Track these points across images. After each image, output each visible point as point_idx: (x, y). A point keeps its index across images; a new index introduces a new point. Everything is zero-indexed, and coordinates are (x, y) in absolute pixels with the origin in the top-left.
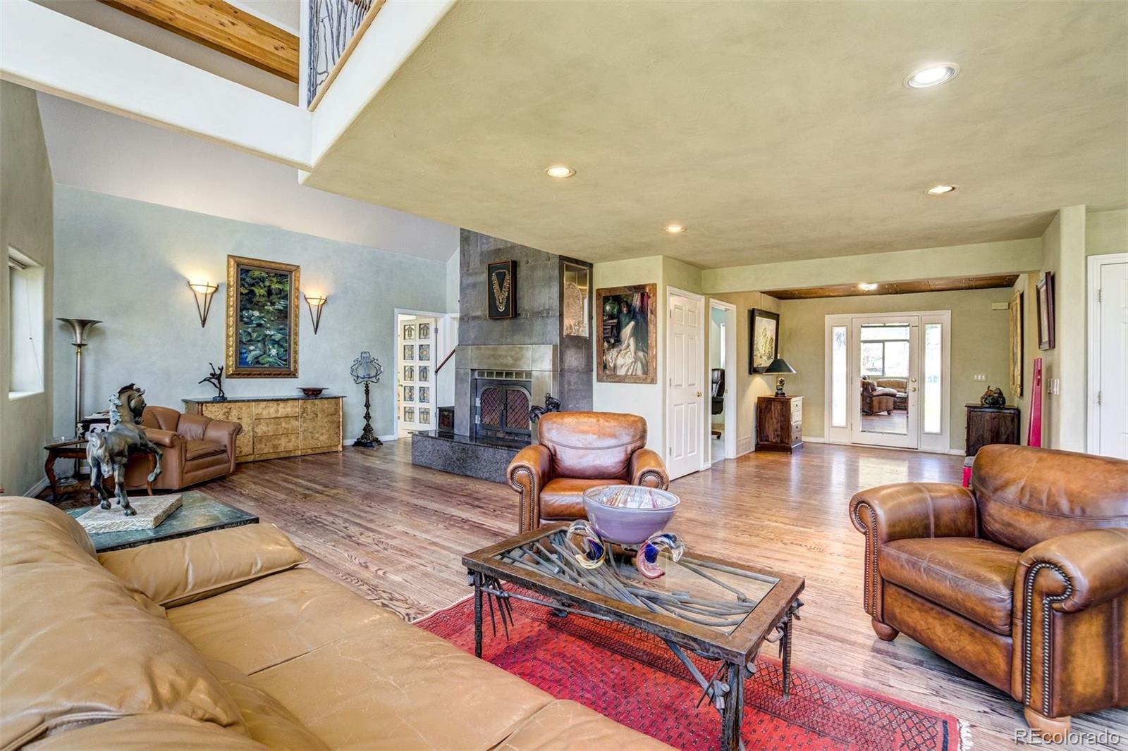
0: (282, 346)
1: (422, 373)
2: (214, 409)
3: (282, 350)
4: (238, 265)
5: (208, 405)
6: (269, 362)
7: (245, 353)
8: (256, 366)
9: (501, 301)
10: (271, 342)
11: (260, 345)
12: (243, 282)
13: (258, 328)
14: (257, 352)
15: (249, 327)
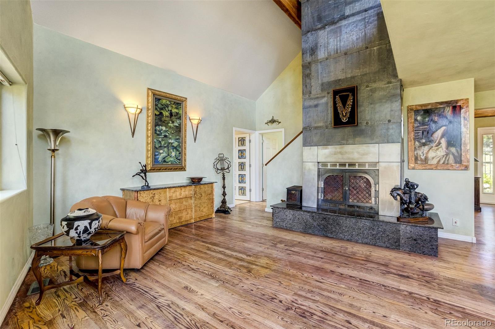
0: (178, 150)
1: (240, 166)
2: (144, 195)
3: (178, 153)
4: (154, 95)
5: (141, 192)
6: (171, 161)
7: (157, 155)
8: (164, 163)
9: (344, 115)
10: (172, 148)
11: (166, 149)
12: (156, 107)
13: (165, 138)
14: (164, 155)
15: (159, 138)
